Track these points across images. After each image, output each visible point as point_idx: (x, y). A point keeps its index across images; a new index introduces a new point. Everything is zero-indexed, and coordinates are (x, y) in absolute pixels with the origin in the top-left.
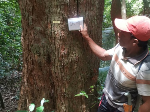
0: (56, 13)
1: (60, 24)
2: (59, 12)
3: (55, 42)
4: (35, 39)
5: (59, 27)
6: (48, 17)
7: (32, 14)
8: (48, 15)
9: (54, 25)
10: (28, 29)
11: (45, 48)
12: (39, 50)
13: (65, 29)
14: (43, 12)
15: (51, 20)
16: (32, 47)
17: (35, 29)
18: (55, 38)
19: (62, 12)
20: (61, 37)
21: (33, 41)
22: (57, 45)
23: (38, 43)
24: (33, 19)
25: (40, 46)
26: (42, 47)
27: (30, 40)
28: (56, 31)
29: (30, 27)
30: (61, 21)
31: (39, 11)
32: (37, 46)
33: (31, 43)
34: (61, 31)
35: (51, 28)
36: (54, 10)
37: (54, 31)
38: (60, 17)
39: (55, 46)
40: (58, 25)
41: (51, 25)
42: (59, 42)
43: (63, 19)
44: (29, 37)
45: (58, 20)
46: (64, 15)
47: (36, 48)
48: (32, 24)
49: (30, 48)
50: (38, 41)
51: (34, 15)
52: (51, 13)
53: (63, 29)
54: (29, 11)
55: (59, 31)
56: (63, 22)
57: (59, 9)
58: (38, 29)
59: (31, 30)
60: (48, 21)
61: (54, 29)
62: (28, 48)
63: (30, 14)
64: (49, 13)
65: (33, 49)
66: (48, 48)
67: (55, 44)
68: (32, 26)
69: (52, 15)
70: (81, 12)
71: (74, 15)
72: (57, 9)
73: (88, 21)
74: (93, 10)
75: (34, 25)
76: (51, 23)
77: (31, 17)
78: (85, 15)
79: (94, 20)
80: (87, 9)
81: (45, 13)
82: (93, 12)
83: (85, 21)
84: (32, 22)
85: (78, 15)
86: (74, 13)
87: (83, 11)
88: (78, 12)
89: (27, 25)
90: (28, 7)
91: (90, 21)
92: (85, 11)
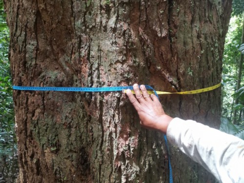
0: (105, 30)
1: (115, 63)
2: (113, 26)
3: (101, 115)
4: (43, 104)
5: (112, 69)
6: (80, 41)
7: (36, 34)
8: (80, 37)
9: (99, 65)
10: (24, 77)
11: (73, 130)
12: (57, 135)
13: (131, 75)
14: (67, 29)
15: (89, 51)
16: (35, 127)
17: (44, 76)
18: (101, 102)
19: (121, 26)
20: (119, 99)
21: (38, 111)
22: (108, 125)
23: (53, 117)
24: (37, 49)
25: (57, 126)
26: (64, 127)
27: (31, 108)
28: (104, 83)
29: (30, 72)
30: (121, 52)
31: (54, 26)
32: (50, 123)
33: (33, 115)
34: (120, 83)
35: (91, 75)
36: (98, 20)
37: (100, 84)
38: (117, 40)
39: (102, 127)
40: (111, 64)
41: (88, 66)
42: (114, 116)
43: (126, 46)
44: (27, 99)
45: (110, 50)
46: (130, 36)
47: (46, 130)
48: (36, 64)
49: (32, 129)
50: (53, 110)
51: (39, 38)
52: (91, 29)
53: (126, 75)
54: (26, 26)
55: (115, 83)
56: (126, 55)
57: (113, 19)
58: (53, 77)
59: (32, 79)
60: (80, 52)
61: (99, 78)
62: (26, 129)
63: (29, 35)
64: (85, 32)
65: (39, 133)
66: (82, 130)
67: (101, 121)
68: (35, 68)
69: (92, 36)
70: (178, 24)
71: (159, 35)
72: (108, 18)
73: (197, 52)
74: (211, 19)
75: (42, 66)
76: (88, 59)
77: (33, 45)
78: (190, 35)
79: (212, 49)
80: (197, 17)
81: (72, 32)
82: (210, 25)
83: (191, 52)
84: (36, 58)
85: (170, 35)
86: (160, 28)
87: (185, 21)
88: (172, 26)
89: (21, 66)
90: (23, 16)
91: (202, 52)
92: (189, 23)
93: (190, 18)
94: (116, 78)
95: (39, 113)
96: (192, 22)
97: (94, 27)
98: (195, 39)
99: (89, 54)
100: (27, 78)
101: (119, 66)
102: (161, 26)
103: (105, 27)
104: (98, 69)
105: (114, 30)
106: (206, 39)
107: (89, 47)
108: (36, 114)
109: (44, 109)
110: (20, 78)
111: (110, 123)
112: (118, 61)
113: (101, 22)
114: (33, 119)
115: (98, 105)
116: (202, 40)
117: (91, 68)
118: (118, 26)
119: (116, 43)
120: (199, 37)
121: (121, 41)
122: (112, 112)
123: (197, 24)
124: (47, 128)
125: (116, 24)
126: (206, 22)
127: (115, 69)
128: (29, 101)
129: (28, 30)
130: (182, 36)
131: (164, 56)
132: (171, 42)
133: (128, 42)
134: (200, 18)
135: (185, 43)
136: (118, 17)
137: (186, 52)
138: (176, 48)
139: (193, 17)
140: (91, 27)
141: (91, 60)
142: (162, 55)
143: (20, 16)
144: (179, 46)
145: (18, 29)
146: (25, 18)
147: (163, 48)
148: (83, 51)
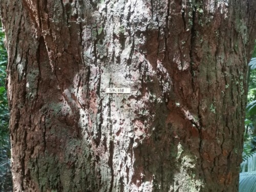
0: (119, 62)
1: (129, 99)
2: (128, 57)
3: (111, 158)
4: (44, 141)
5: (125, 106)
6: (89, 73)
7: (39, 62)
8: (89, 68)
9: (110, 100)
10: (23, 110)
11: (78, 170)
12: (58, 176)
13: (147, 112)
14: (74, 58)
15: (99, 84)
16: (33, 166)
17: (46, 109)
18: (112, 143)
19: (137, 58)
20: (132, 140)
21: (38, 148)
22: (118, 168)
23: (55, 155)
24: (39, 78)
25: (59, 165)
26: (67, 167)
27: (29, 145)
28: (116, 122)
29: (30, 104)
30: (136, 87)
31: (59, 54)
32: (52, 162)
33: (32, 153)
34: (134, 121)
35: (100, 111)
36: (110, 50)
37: (111, 121)
38: (132, 73)
39: (112, 171)
40: (124, 101)
41: (98, 100)
42: (126, 158)
43: (142, 80)
44: (26, 134)
45: (124, 84)
46: (146, 69)
47: (47, 170)
48: (37, 96)
49: (30, 168)
50: (55, 147)
51: (42, 67)
52: (102, 60)
53: (141, 113)
54: (27, 53)
55: (128, 121)
56: (141, 90)
57: (128, 49)
58: (57, 110)
59: (33, 111)
60: (88, 85)
61: (109, 115)
62: (23, 168)
63: (30, 62)
64: (95, 63)
65: (38, 173)
66: (88, 171)
67: (110, 163)
68: (36, 99)
69: (102, 68)
70: (201, 56)
71: (180, 68)
72: (123, 48)
73: (221, 87)
74: (236, 50)
75: (44, 97)
76: (98, 93)
77: (34, 74)
78: (214, 68)
79: (238, 82)
80: (222, 47)
81: (80, 62)
82: (236, 56)
83: (215, 86)
84: (37, 89)
85: (192, 69)
86: (181, 61)
87: (208, 53)
88: (194, 58)
89: (20, 96)
90: (24, 42)
91: (227, 87)
92: (213, 55)
93: (215, 49)
94: (129, 116)
95: (39, 151)
96: (217, 53)
97: (105, 58)
98: (219, 72)
99: (99, 87)
100: (26, 110)
101: (133, 101)
102: (182, 59)
103: (119, 58)
104: (109, 105)
105: (129, 62)
106: (231, 71)
107: (100, 79)
108: (36, 151)
109: (45, 146)
110: (19, 109)
111: (121, 166)
112: (132, 97)
113: (114, 52)
114: (32, 156)
115: (108, 146)
116: (227, 73)
117: (101, 104)
118: (134, 57)
119: (130, 76)
120: (223, 70)
121: (136, 75)
122: (123, 154)
123: (222, 56)
124: (48, 167)
125: (131, 55)
126: (231, 52)
127: (129, 105)
128: (28, 137)
129: (29, 57)
130: (205, 69)
131: (184, 92)
132: (193, 75)
133: (144, 76)
134: (225, 49)
135: (208, 77)
136: (133, 47)
137: (209, 87)
138: (199, 83)
139: (217, 48)
140: (101, 57)
141: (101, 95)
142: (182, 90)
143: (21, 41)
144: (202, 80)
145: (18, 55)
146: (26, 43)
147: (183, 83)
148: (92, 84)
